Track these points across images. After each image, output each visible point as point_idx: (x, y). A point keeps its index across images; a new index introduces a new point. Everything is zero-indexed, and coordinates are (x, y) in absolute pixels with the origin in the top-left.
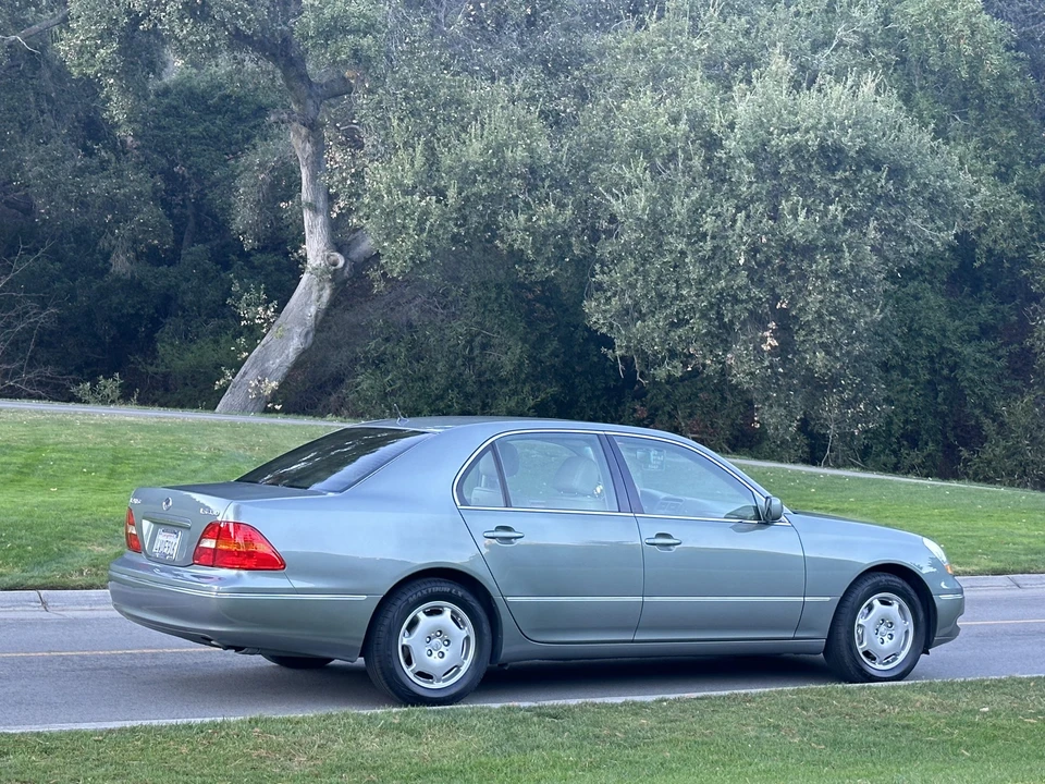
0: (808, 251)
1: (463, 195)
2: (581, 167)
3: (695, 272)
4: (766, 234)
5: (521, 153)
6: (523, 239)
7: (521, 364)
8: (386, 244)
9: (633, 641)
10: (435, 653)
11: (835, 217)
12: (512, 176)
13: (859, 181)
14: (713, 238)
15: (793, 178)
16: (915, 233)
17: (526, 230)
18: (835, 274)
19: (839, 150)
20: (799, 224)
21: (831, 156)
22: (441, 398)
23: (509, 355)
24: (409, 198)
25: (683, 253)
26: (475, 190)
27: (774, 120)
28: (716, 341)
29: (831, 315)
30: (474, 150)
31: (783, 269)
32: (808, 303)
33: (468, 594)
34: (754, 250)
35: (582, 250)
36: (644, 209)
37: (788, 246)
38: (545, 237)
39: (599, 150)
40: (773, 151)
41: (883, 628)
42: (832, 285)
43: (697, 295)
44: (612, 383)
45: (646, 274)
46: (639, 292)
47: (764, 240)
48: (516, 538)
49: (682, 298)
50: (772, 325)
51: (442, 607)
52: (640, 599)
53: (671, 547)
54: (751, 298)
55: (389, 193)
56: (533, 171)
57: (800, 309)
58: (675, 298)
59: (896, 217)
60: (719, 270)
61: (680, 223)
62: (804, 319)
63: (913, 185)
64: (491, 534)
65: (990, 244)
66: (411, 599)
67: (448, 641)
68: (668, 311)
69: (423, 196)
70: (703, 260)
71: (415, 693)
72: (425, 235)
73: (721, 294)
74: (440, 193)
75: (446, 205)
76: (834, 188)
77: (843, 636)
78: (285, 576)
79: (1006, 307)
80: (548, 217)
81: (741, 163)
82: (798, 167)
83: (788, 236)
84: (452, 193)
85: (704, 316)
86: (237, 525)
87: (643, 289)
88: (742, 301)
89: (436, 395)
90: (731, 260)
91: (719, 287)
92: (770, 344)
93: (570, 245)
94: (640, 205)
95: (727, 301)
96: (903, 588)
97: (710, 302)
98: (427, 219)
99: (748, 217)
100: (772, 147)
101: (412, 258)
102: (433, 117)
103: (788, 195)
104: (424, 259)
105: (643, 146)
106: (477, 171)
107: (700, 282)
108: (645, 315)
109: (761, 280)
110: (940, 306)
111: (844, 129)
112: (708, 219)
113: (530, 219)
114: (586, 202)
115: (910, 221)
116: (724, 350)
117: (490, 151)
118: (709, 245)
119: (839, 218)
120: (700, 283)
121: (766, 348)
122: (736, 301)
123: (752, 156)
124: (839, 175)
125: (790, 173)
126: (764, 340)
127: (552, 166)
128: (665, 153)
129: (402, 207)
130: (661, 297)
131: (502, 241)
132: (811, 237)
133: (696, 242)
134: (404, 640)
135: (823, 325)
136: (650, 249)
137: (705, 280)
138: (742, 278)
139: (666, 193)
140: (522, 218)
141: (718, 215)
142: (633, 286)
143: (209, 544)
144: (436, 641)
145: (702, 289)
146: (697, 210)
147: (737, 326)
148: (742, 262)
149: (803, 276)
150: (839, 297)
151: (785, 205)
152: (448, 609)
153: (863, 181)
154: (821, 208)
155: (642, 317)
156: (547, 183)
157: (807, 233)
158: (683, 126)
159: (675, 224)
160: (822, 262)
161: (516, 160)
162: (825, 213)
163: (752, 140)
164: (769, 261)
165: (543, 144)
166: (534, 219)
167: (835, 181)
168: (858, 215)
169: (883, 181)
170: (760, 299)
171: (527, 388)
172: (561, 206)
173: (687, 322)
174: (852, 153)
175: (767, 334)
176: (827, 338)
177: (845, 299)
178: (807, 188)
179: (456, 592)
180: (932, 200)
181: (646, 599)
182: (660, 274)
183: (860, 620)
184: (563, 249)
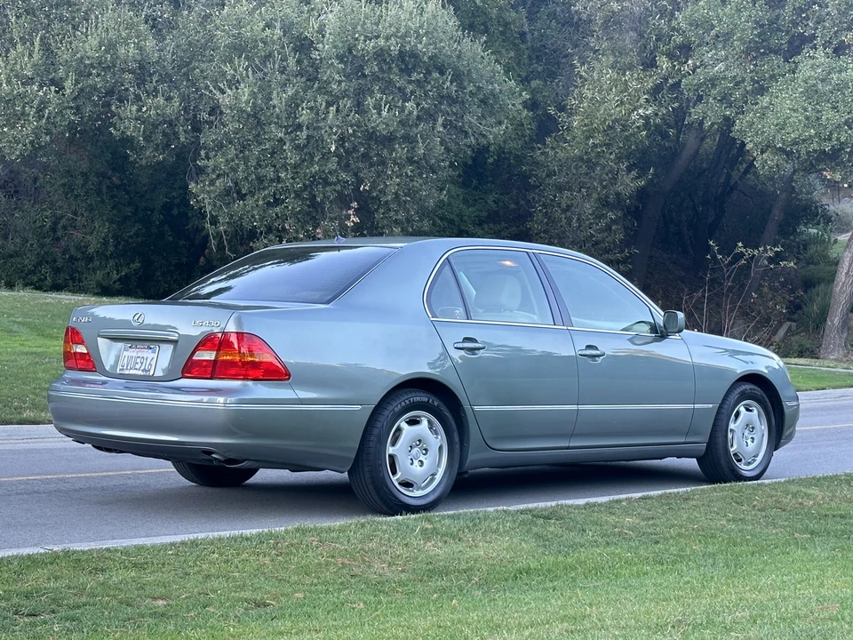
0: (389, 140)
1: (79, 86)
2: (184, 66)
3: (293, 158)
4: (352, 126)
5: (132, 51)
6: (135, 127)
7: (105, 243)
8: (5, 130)
9: (568, 448)
10: (416, 462)
11: (410, 113)
12: (123, 71)
13: (429, 83)
14: (308, 128)
15: (376, 78)
16: (471, 128)
17: (137, 119)
18: (410, 161)
19: (414, 55)
20: (382, 118)
21: (408, 61)
22: (33, 272)
23: (95, 234)
24: (28, 88)
25: (281, 141)
26: (90, 82)
27: (359, 28)
28: (307, 218)
29: (405, 196)
30: (89, 45)
31: (365, 156)
32: (386, 185)
33: (442, 404)
34: (342, 140)
35: (186, 138)
36: (247, 102)
37: (371, 136)
38: (155, 126)
39: (198, 51)
40: (359, 55)
41: (747, 432)
42: (409, 170)
43: (293, 178)
44: (184, 260)
45: (246, 160)
46: (241, 175)
47: (350, 131)
48: (479, 349)
49: (279, 180)
50: (355, 204)
51: (419, 417)
52: (575, 407)
53: (597, 359)
54: (339, 181)
55: (9, 82)
56: (141, 67)
57: (380, 192)
58: (272, 180)
59: (455, 114)
60: (312, 156)
61: (278, 116)
62: (383, 199)
63: (471, 88)
64: (461, 345)
65: (501, 143)
66: (396, 409)
67: (426, 450)
68: (266, 192)
69: (41, 87)
70: (297, 147)
71: (401, 502)
72: (44, 121)
73: (313, 177)
74: (58, 85)
75: (64, 95)
76: (410, 88)
77: (720, 440)
78: (291, 387)
79: (506, 198)
80: (157, 108)
81: (332, 64)
82: (381, 69)
83: (372, 128)
84: (68, 84)
85: (298, 195)
86: (240, 336)
87: (244, 172)
88: (331, 184)
89: (29, 270)
90: (324, 148)
91: (314, 171)
92: (353, 221)
93: (176, 134)
94: (244, 99)
95: (319, 183)
96: (762, 396)
97: (304, 184)
98: (45, 107)
99: (337, 111)
100: (358, 51)
101: (32, 142)
102: (47, 16)
103: (372, 93)
104: (43, 144)
105: (239, 48)
106: (92, 65)
107: (295, 166)
108: (245, 195)
109: (348, 165)
110: (458, 195)
111: (418, 36)
112: (304, 112)
113: (139, 110)
114: (188, 96)
115: (467, 117)
116: (313, 226)
117: (103, 48)
118: (304, 134)
119: (415, 113)
120: (295, 168)
121: (350, 224)
122: (326, 183)
123: (340, 58)
124: (415, 76)
125: (373, 74)
126: (348, 217)
127: (157, 62)
128: (263, 54)
129: (22, 96)
130: (260, 179)
131: (115, 128)
132: (392, 129)
133: (291, 132)
134: (390, 450)
135: (399, 204)
136: (250, 137)
137: (299, 165)
138: (332, 164)
139: (265, 89)
140: (134, 108)
141: (311, 109)
142: (234, 170)
143: (209, 356)
144: (415, 450)
145: (297, 173)
146: (294, 104)
147: (327, 205)
148: (333, 149)
149: (383, 163)
150: (413, 181)
151: (370, 101)
152: (425, 418)
153: (433, 83)
154: (400, 104)
155: (242, 197)
156: (155, 78)
157: (387, 125)
158: (278, 32)
159: (275, 116)
160: (401, 151)
161: (128, 56)
162: (402, 109)
163: (341, 45)
164: (355, 149)
165: (150, 43)
166: (144, 109)
167: (410, 82)
168: (427, 112)
169: (448, 83)
170: (348, 181)
171: (112, 263)
172: (169, 99)
173: (283, 201)
174: (426, 59)
175: (351, 212)
176: (401, 216)
177: (417, 183)
178: (388, 87)
179: (433, 402)
180: (484, 102)
181: (581, 407)
182: (259, 160)
183: (732, 426)
184: (171, 136)
